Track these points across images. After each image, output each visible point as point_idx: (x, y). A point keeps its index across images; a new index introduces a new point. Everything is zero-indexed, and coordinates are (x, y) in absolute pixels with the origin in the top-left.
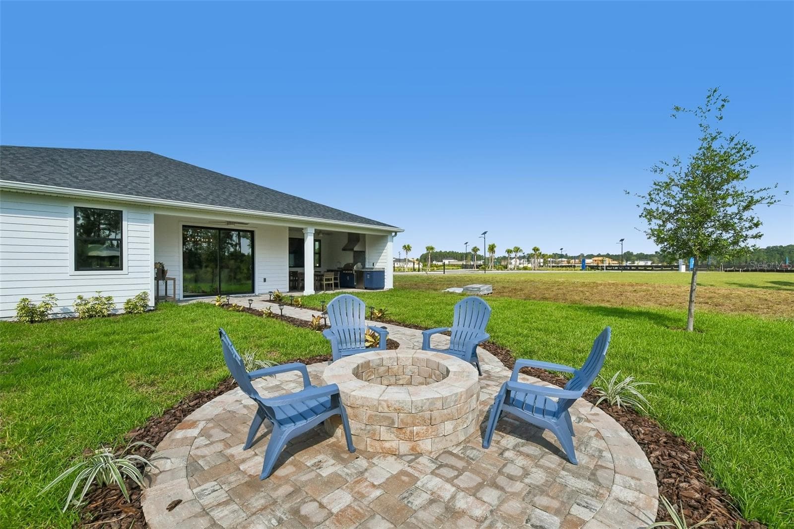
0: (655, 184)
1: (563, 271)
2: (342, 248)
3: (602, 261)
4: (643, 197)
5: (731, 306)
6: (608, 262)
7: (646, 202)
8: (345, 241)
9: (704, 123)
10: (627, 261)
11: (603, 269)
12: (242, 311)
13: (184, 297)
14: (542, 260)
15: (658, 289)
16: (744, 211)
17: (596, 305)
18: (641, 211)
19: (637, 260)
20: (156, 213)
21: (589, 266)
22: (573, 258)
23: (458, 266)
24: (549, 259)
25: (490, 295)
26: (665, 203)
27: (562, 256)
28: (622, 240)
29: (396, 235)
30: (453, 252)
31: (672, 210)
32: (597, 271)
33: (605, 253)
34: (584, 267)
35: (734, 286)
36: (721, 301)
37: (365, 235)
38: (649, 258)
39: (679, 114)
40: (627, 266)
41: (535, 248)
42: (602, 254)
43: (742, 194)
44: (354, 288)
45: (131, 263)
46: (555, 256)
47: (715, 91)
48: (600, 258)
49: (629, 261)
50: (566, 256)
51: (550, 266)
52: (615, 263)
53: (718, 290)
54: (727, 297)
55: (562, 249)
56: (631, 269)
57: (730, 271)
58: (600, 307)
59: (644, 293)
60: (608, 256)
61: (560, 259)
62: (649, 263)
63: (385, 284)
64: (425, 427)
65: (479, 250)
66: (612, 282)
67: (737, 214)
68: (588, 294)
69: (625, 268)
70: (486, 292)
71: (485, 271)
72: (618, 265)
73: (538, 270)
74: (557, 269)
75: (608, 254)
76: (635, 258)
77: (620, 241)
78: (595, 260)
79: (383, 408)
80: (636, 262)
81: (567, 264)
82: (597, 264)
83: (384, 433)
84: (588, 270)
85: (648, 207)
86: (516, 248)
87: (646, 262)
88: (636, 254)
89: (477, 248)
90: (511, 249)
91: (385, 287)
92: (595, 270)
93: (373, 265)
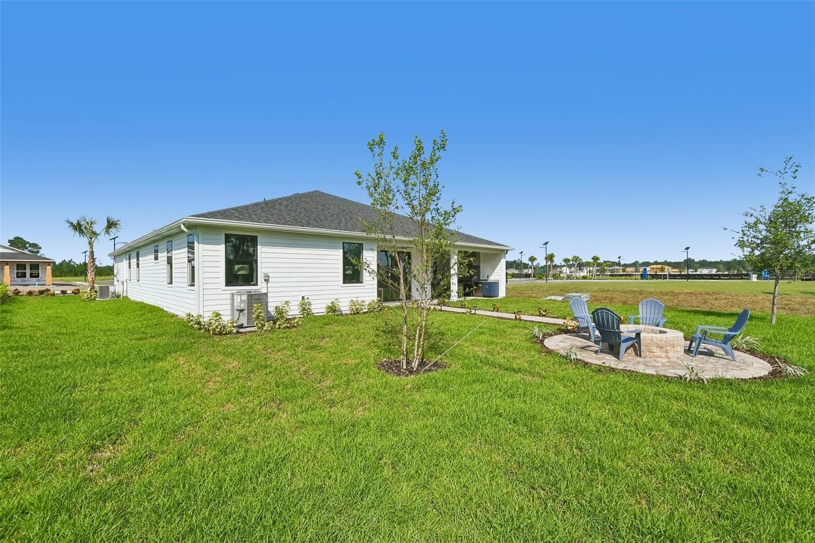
0: (746, 223)
1: (623, 281)
3: (662, 270)
4: (737, 232)
5: (805, 310)
6: (668, 270)
7: (740, 236)
9: (783, 182)
10: (688, 269)
11: (666, 278)
16: (812, 244)
18: (736, 241)
19: (700, 268)
21: (651, 275)
22: (626, 266)
24: (606, 268)
26: (754, 237)
27: (618, 264)
28: (687, 248)
29: (507, 252)
31: (759, 242)
32: (659, 280)
33: (663, 261)
34: (643, 276)
35: (810, 296)
36: (796, 306)
37: (479, 252)
38: (713, 265)
39: (762, 173)
40: (688, 275)
41: (595, 257)
42: (658, 261)
43: (811, 231)
47: (791, 158)
48: (659, 266)
49: (691, 268)
50: (621, 264)
51: (606, 275)
53: (794, 298)
54: (801, 304)
55: (619, 257)
56: (694, 278)
57: (807, 280)
60: (666, 263)
61: (617, 268)
62: (714, 271)
63: (499, 292)
64: (671, 348)
65: (536, 259)
67: (807, 246)
69: (688, 277)
71: (547, 280)
72: (679, 273)
73: (598, 279)
74: (616, 278)
75: (666, 261)
76: (698, 265)
77: (685, 249)
78: (653, 268)
79: (655, 339)
80: (699, 270)
81: (623, 273)
82: (656, 272)
83: (655, 349)
84: (650, 279)
85: (742, 239)
86: (575, 257)
87: (710, 270)
88: (698, 261)
89: (535, 257)
90: (568, 258)
91: (500, 295)
92: (657, 279)
93: (488, 277)
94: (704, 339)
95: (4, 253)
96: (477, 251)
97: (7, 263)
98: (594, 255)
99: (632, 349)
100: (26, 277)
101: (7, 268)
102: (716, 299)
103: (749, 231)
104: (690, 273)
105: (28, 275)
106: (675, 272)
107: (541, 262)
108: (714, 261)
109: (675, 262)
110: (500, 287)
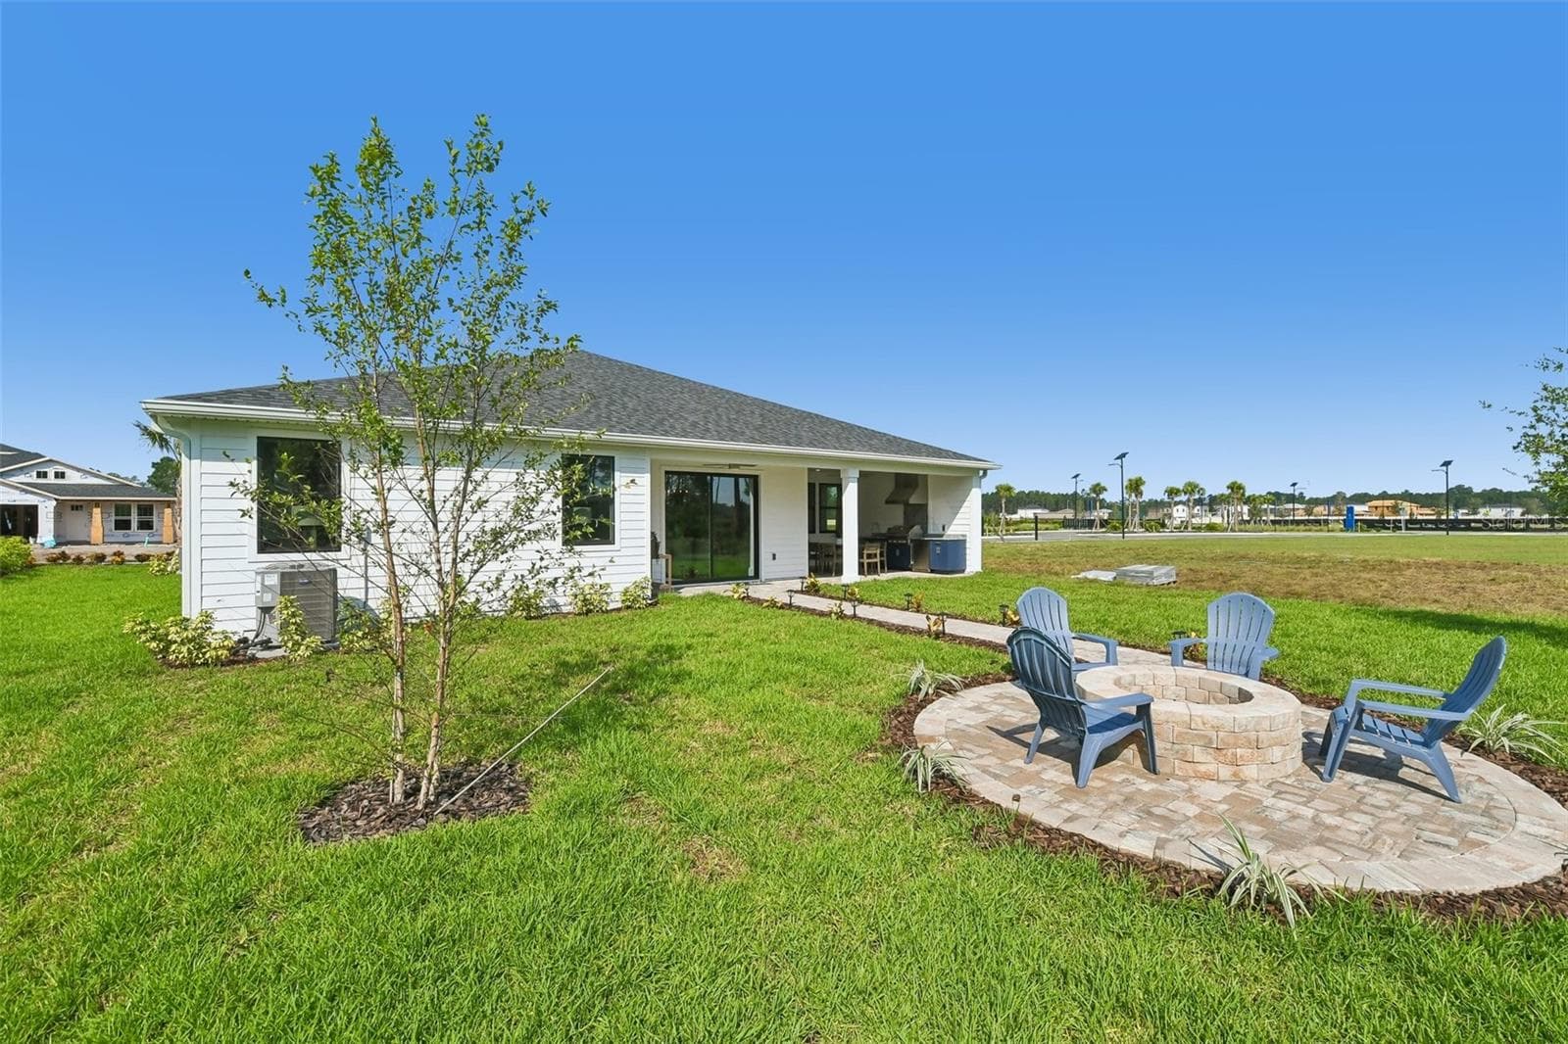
0: (1545, 389)
1: (1300, 533)
2: (884, 499)
3: (1396, 510)
4: (1520, 414)
6: (1408, 510)
7: (1528, 424)
8: (889, 487)
10: (1456, 508)
11: (1400, 528)
12: (782, 607)
14: (1246, 508)
15: (1549, 576)
17: (1412, 607)
18: (1516, 437)
19: (1484, 505)
20: (654, 457)
21: (1364, 521)
22: (1316, 502)
23: (1054, 522)
24: (1265, 506)
25: (1172, 584)
27: (1291, 499)
28: (1447, 464)
29: (985, 474)
30: (1037, 492)
32: (1384, 534)
33: (1399, 491)
34: (1350, 524)
37: (926, 476)
38: (1515, 500)
40: (1457, 521)
41: (1234, 483)
42: (1390, 493)
44: (911, 570)
45: (625, 534)
46: (1277, 498)
48: (1388, 503)
49: (1462, 507)
50: (1301, 499)
51: (1265, 522)
52: (1425, 514)
55: (1294, 485)
56: (1469, 529)
58: (1421, 611)
59: (1515, 586)
60: (1407, 496)
61: (1290, 506)
62: (1516, 513)
63: (968, 563)
64: (1250, 751)
65: (1106, 490)
66: (1434, 560)
68: (1385, 586)
69: (1454, 525)
70: (1164, 580)
71: (1124, 533)
72: (1434, 517)
73: (1241, 531)
74: (1286, 528)
75: (1407, 491)
76: (1479, 501)
77: (1443, 465)
78: (1376, 508)
79: (1197, 724)
80: (1482, 511)
81: (1307, 518)
82: (1383, 515)
83: (1198, 753)
84: (1362, 530)
85: (1532, 432)
86: (1190, 484)
87: (1509, 509)
88: (1479, 491)
89: (1102, 485)
90: (1177, 487)
91: (968, 570)
92: (1378, 531)
93: (944, 529)
94: (1358, 727)
95: (94, 485)
96: (921, 473)
97: (97, 504)
98: (1233, 481)
99: (1133, 747)
100: (130, 529)
101: (97, 511)
102: (1493, 580)
103: (1553, 408)
104: (1460, 517)
105: (134, 525)
106: (1426, 515)
107: (1113, 495)
108: (1518, 491)
109: (1427, 494)
110: (968, 551)
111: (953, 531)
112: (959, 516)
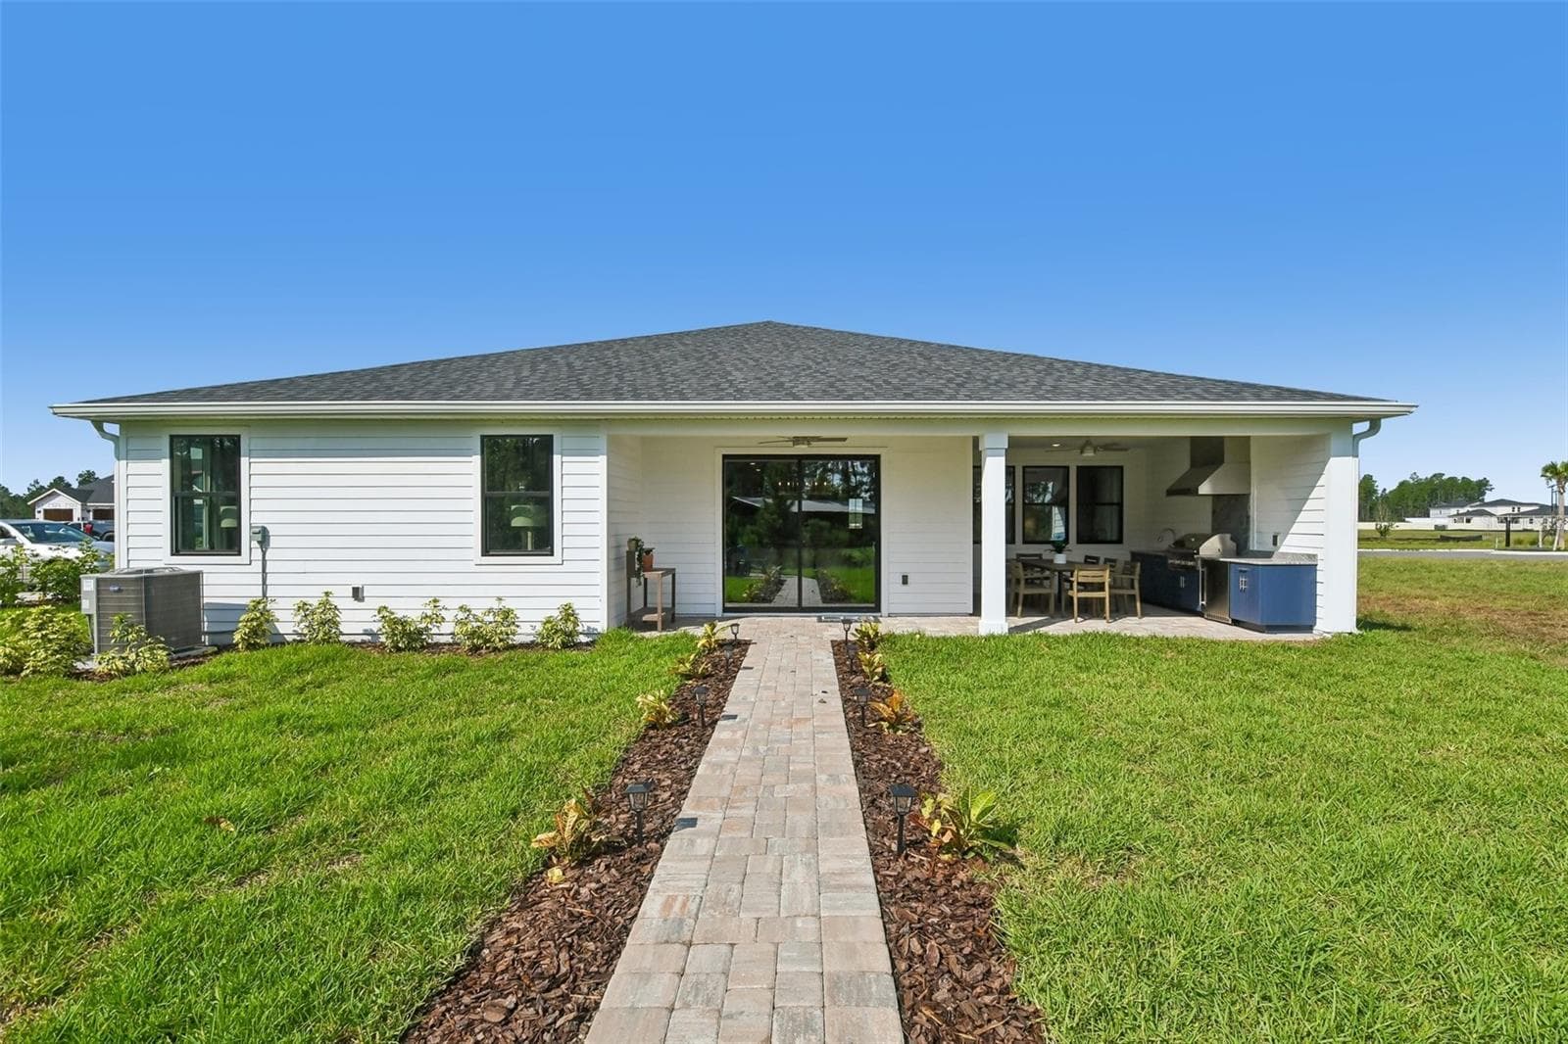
2: (1168, 486)
8: (1182, 468)
13: (725, 610)
20: (611, 433)
29: (1374, 427)
44: (1200, 615)
45: (567, 542)
91: (1320, 627)
93: (1276, 542)
110: (1320, 589)
111: (1293, 547)
112: (1302, 516)
